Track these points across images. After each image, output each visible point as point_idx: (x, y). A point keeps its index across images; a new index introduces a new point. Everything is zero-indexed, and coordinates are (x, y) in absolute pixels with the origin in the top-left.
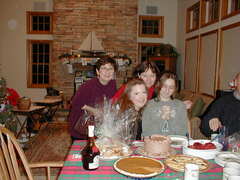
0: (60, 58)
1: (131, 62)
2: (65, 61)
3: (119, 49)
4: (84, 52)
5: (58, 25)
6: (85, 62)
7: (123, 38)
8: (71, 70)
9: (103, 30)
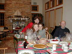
0: (8, 18)
1: (29, 19)
2: (10, 19)
3: (26, 15)
4: (15, 16)
5: (7, 8)
6: (16, 19)
7: (27, 12)
8: (11, 21)
9: (21, 9)
